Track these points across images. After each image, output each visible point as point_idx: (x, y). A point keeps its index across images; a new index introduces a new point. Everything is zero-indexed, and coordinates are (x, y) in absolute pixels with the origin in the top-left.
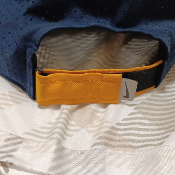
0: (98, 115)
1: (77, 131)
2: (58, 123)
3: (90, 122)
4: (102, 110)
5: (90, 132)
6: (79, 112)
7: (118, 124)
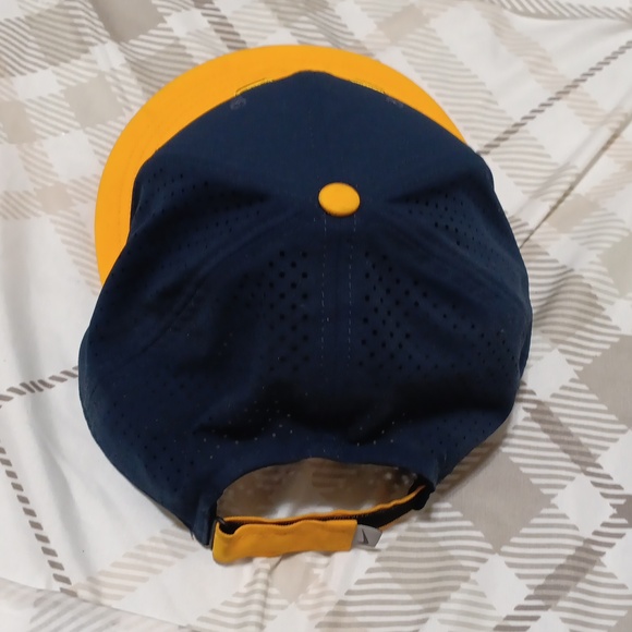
0: (316, 571)
1: (283, 608)
2: (253, 592)
3: (303, 588)
4: (323, 560)
5: (303, 608)
6: (285, 564)
7: (349, 593)
